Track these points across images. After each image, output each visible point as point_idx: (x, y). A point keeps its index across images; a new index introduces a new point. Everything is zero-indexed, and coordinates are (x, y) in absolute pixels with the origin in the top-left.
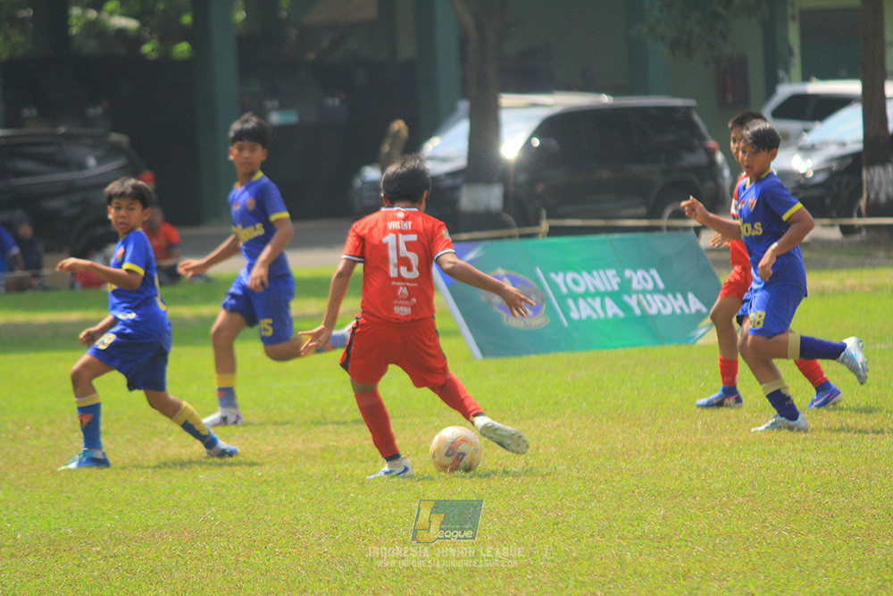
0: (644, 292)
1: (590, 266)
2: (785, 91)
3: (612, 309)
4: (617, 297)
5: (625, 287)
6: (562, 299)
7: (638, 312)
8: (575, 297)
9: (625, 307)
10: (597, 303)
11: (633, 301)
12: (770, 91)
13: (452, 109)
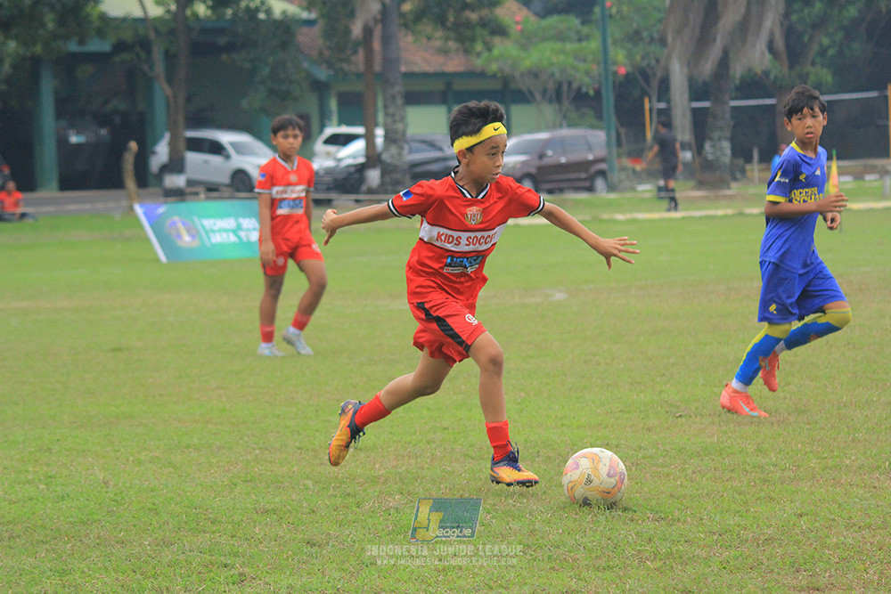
0: (249, 230)
1: (223, 216)
2: (330, 131)
3: (232, 238)
4: (235, 232)
5: (239, 227)
6: (207, 232)
7: (245, 239)
8: (214, 231)
9: (239, 237)
10: (225, 235)
11: (242, 234)
12: (321, 131)
13: (162, 137)
